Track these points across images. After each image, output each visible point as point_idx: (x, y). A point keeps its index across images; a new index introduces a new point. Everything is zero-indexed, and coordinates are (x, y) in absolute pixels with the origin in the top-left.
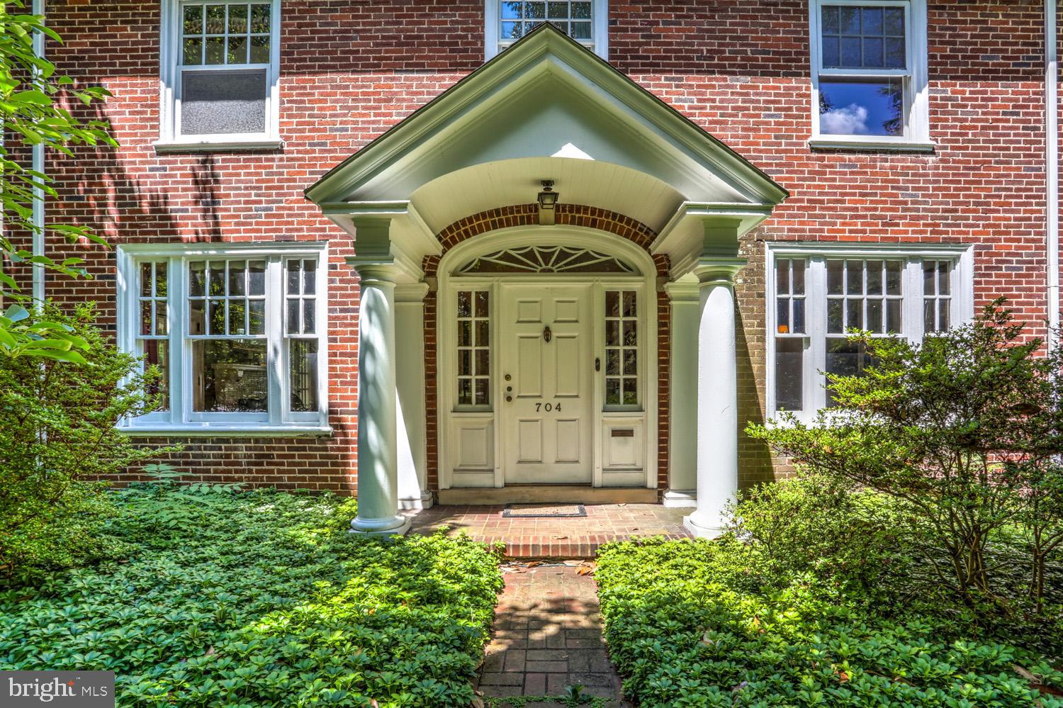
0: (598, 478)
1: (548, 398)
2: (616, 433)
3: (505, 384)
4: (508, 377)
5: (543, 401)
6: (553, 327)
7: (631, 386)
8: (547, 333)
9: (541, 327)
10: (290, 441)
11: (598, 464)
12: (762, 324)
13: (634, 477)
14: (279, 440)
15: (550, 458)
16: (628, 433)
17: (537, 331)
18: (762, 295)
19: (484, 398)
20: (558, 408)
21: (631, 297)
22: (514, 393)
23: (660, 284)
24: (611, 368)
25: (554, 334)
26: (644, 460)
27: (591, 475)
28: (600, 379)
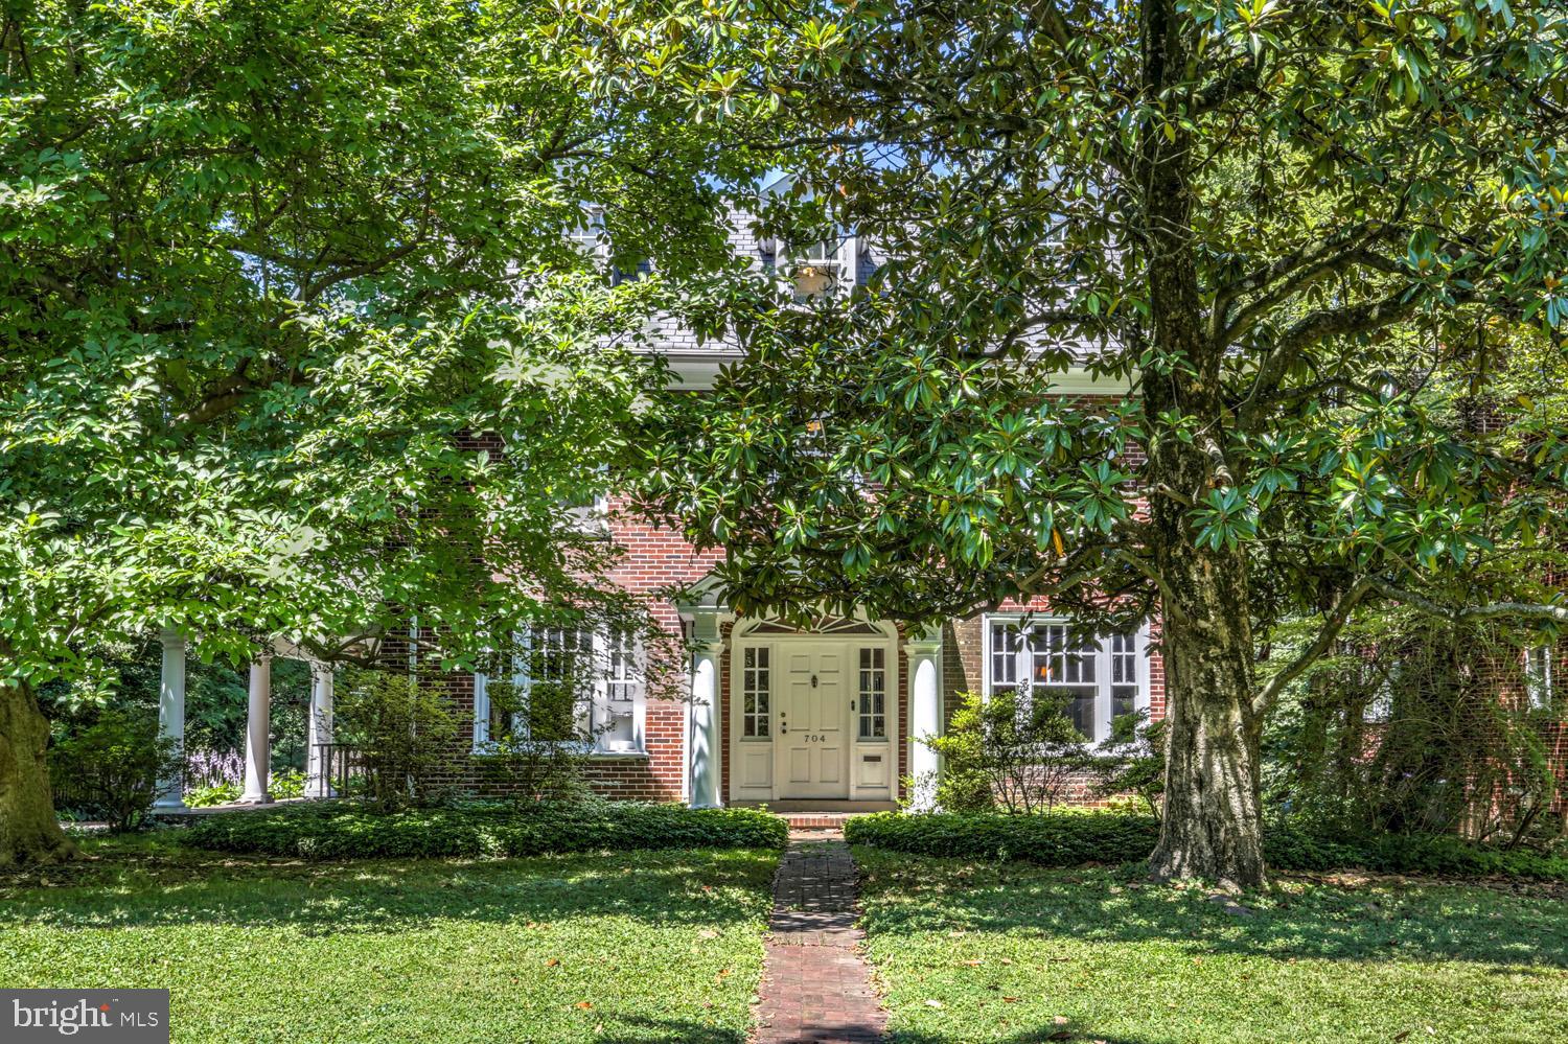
0: (853, 793)
1: (815, 731)
2: (867, 759)
3: (781, 720)
4: (783, 715)
5: (810, 734)
6: (818, 676)
7: (880, 723)
8: (814, 680)
9: (810, 676)
10: (614, 763)
11: (853, 782)
12: (979, 675)
13: (881, 793)
14: (605, 763)
15: (816, 778)
16: (876, 759)
17: (807, 679)
18: (980, 654)
19: (764, 731)
20: (823, 739)
21: (879, 653)
22: (788, 728)
23: (900, 645)
24: (865, 708)
25: (820, 682)
26: (889, 779)
27: (848, 790)
28: (855, 718)
